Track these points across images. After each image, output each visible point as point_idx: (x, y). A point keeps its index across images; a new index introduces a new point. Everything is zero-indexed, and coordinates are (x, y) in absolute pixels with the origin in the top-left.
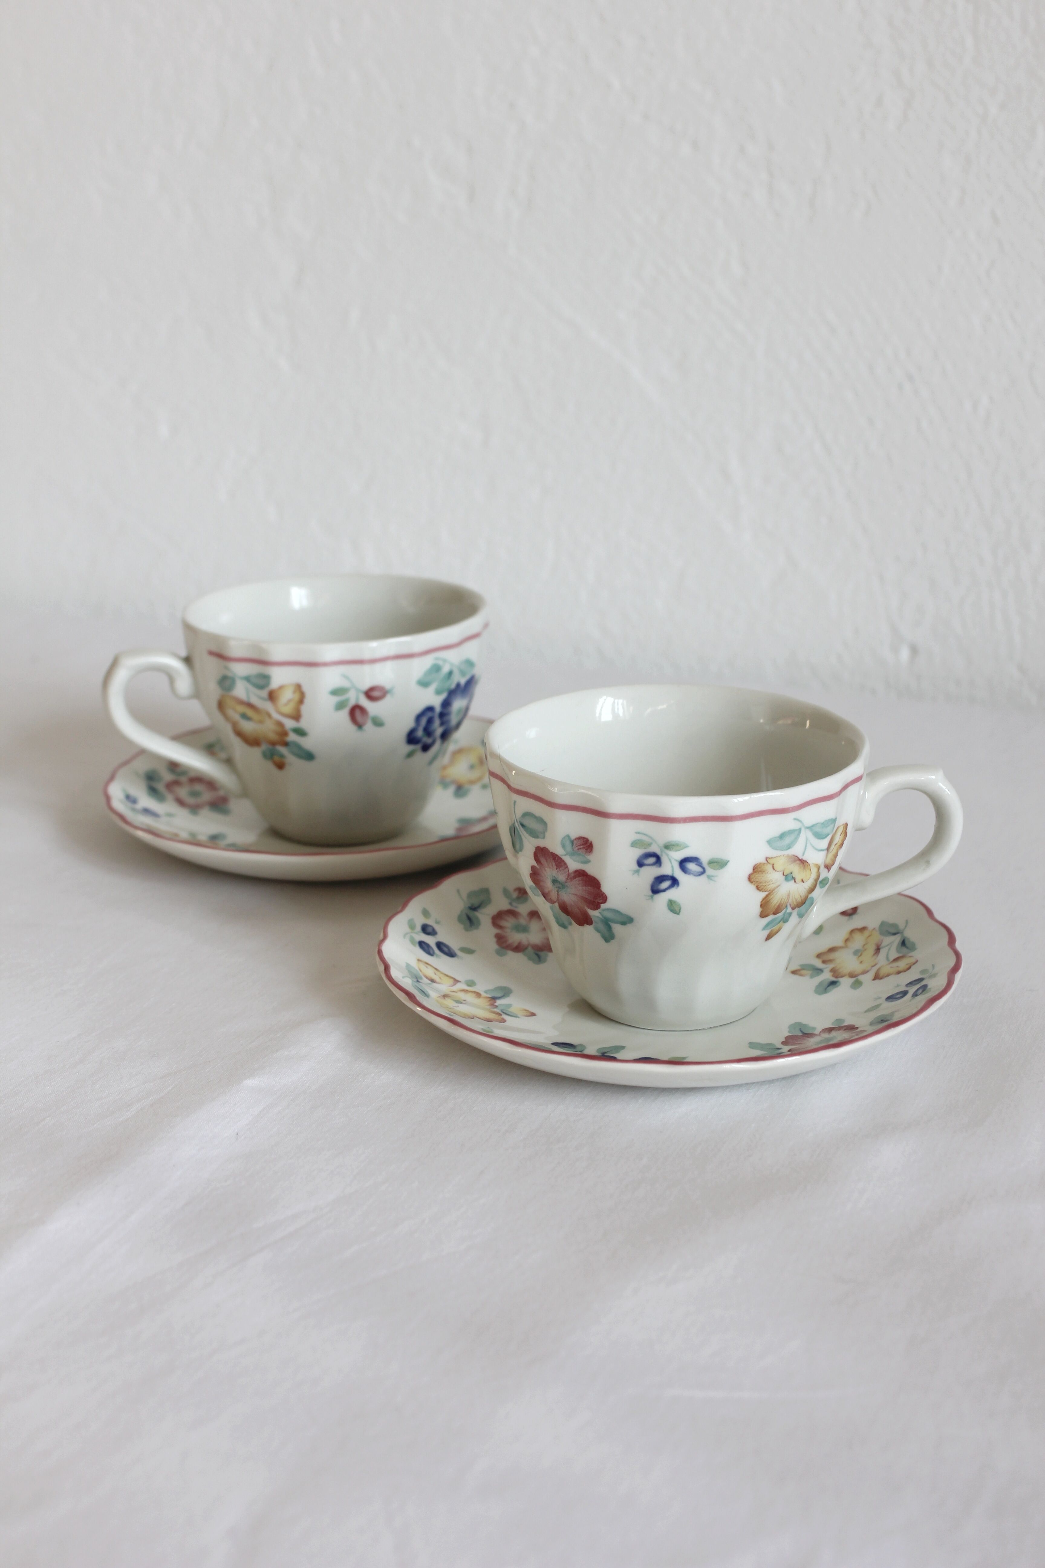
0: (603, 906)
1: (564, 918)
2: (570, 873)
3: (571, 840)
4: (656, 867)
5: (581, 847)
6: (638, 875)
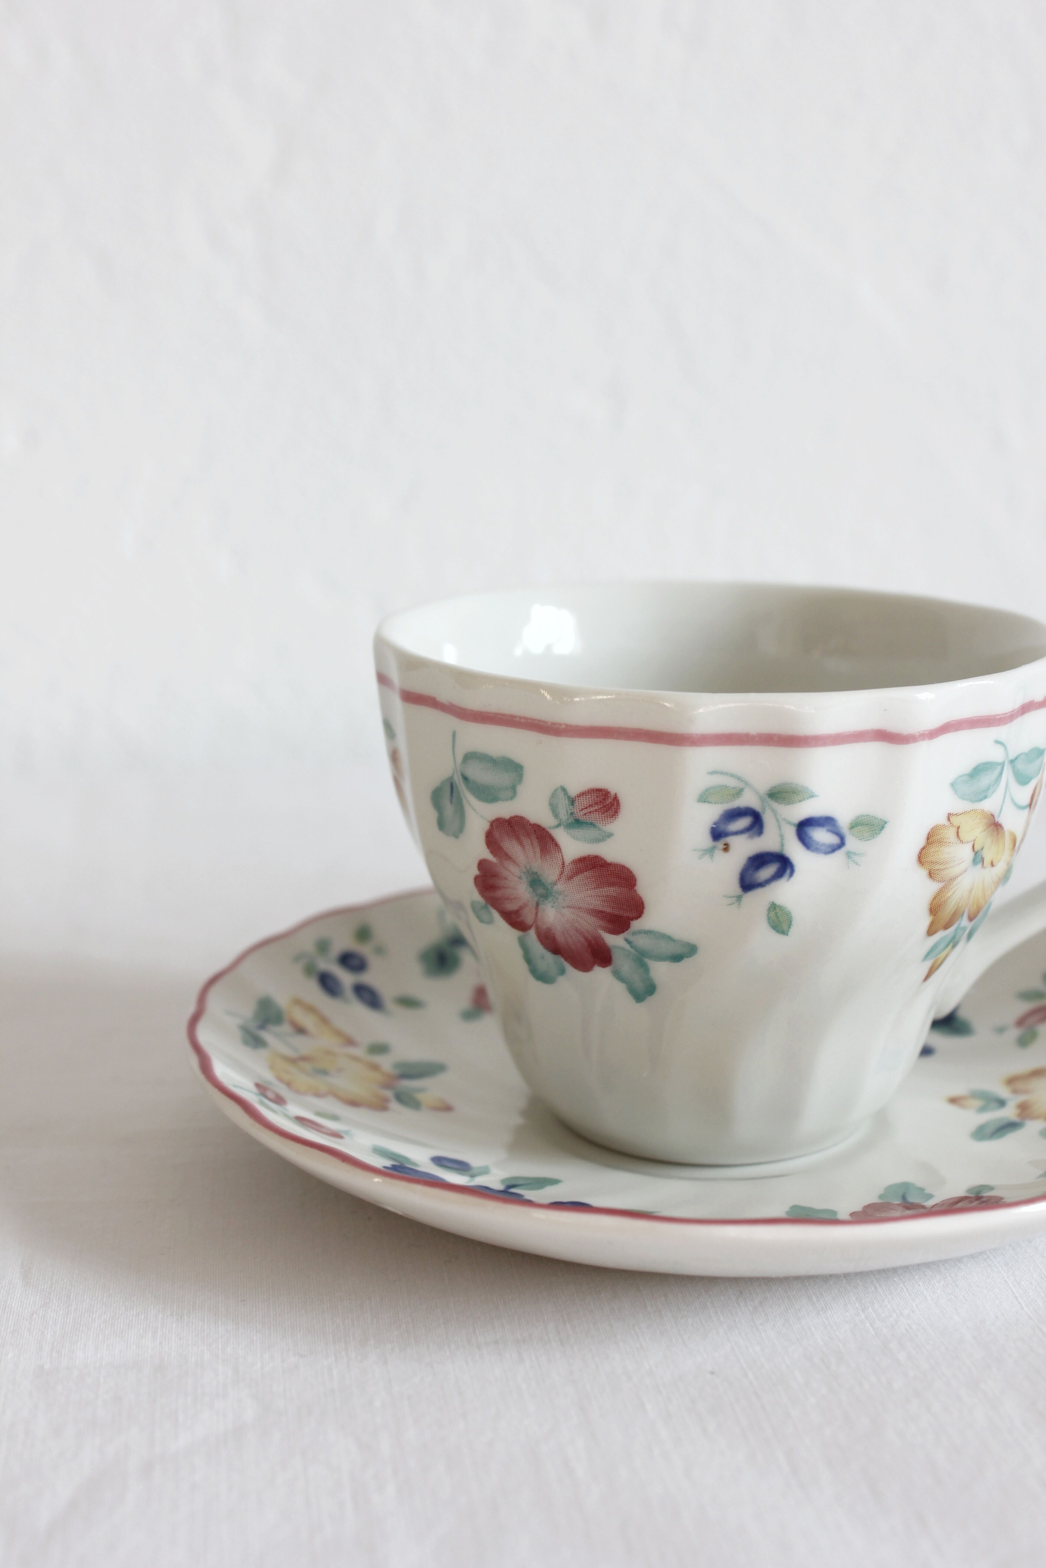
0: (636, 925)
1: (547, 960)
2: (566, 864)
3: (569, 797)
4: (751, 837)
5: (592, 809)
6: (712, 856)
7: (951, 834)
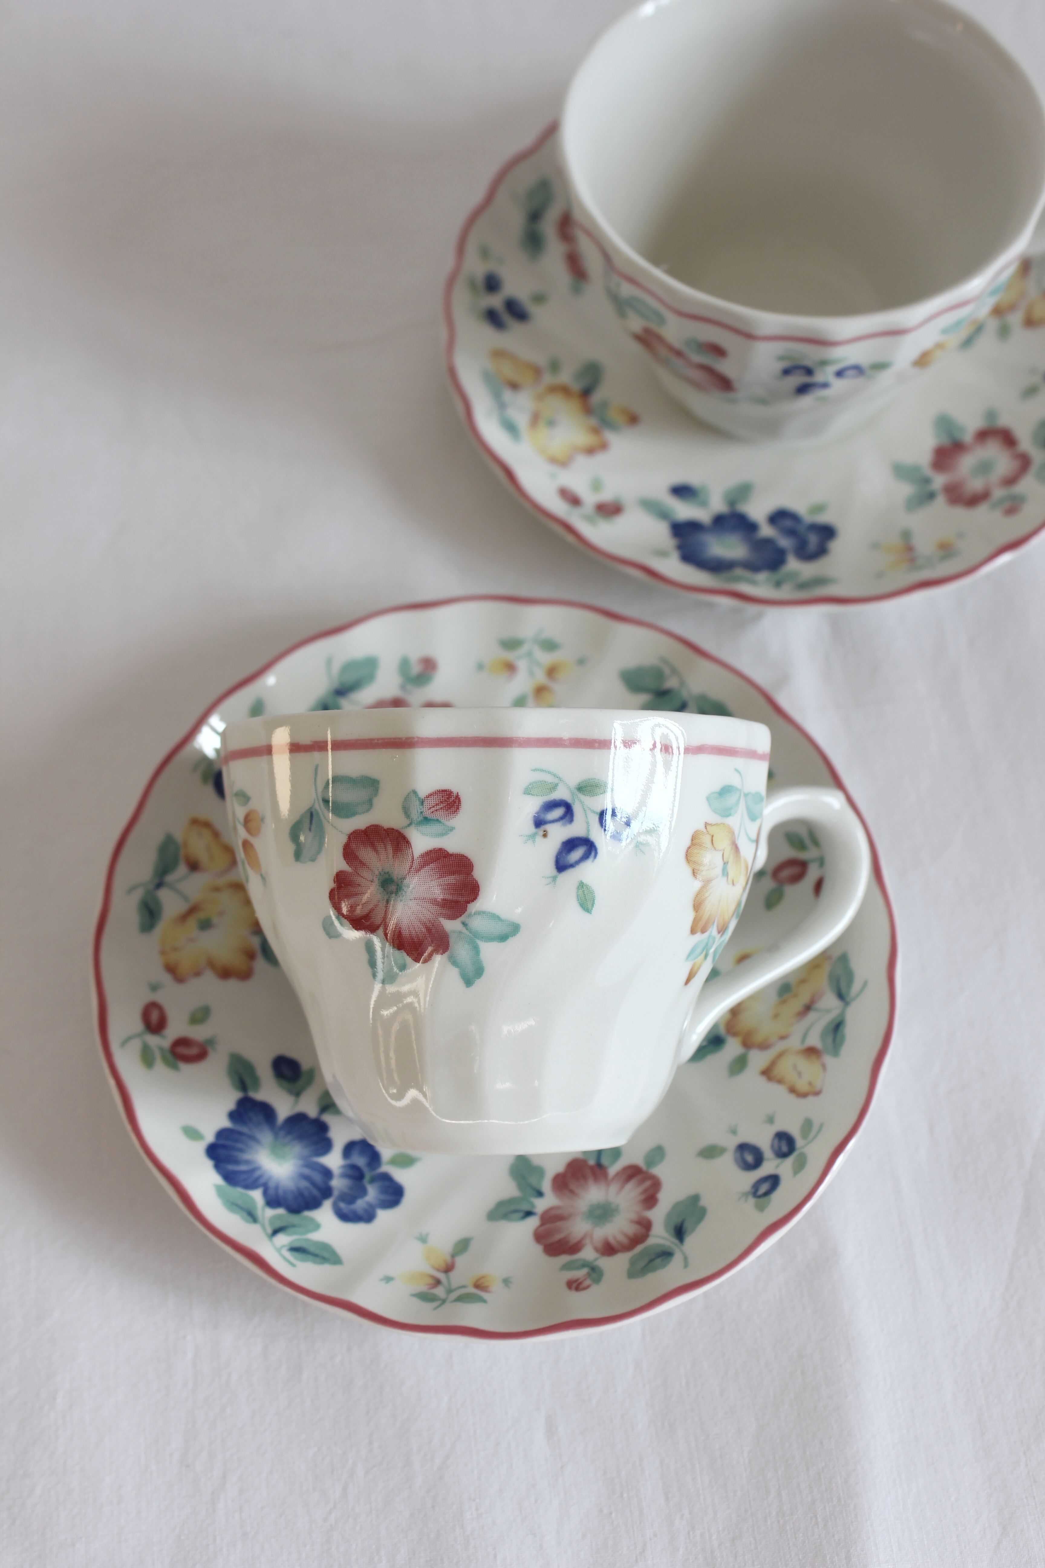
0: (471, 907)
1: (391, 956)
2: (415, 858)
3: (419, 799)
4: (564, 825)
5: (438, 807)
6: (534, 842)
7: (706, 840)
